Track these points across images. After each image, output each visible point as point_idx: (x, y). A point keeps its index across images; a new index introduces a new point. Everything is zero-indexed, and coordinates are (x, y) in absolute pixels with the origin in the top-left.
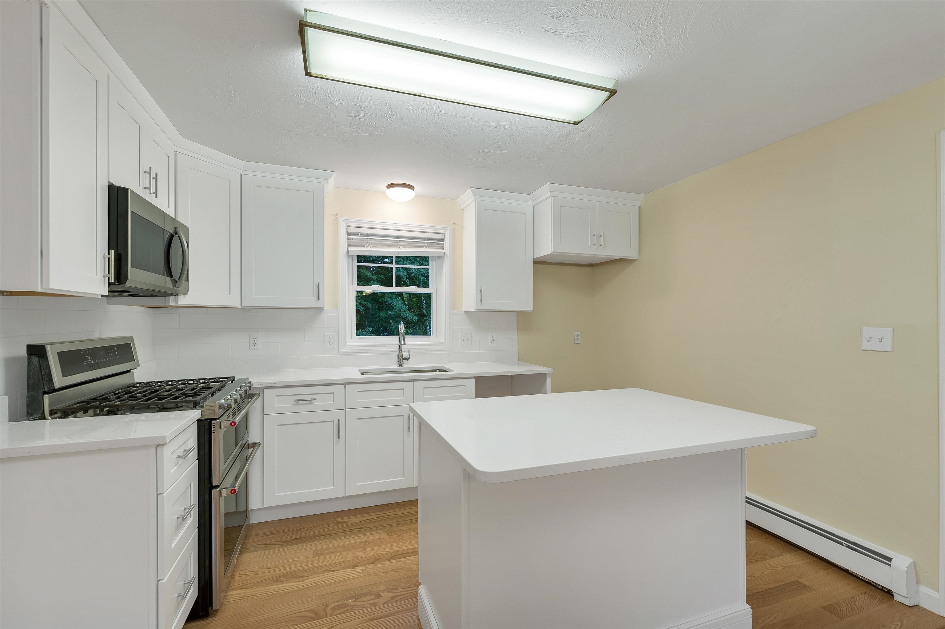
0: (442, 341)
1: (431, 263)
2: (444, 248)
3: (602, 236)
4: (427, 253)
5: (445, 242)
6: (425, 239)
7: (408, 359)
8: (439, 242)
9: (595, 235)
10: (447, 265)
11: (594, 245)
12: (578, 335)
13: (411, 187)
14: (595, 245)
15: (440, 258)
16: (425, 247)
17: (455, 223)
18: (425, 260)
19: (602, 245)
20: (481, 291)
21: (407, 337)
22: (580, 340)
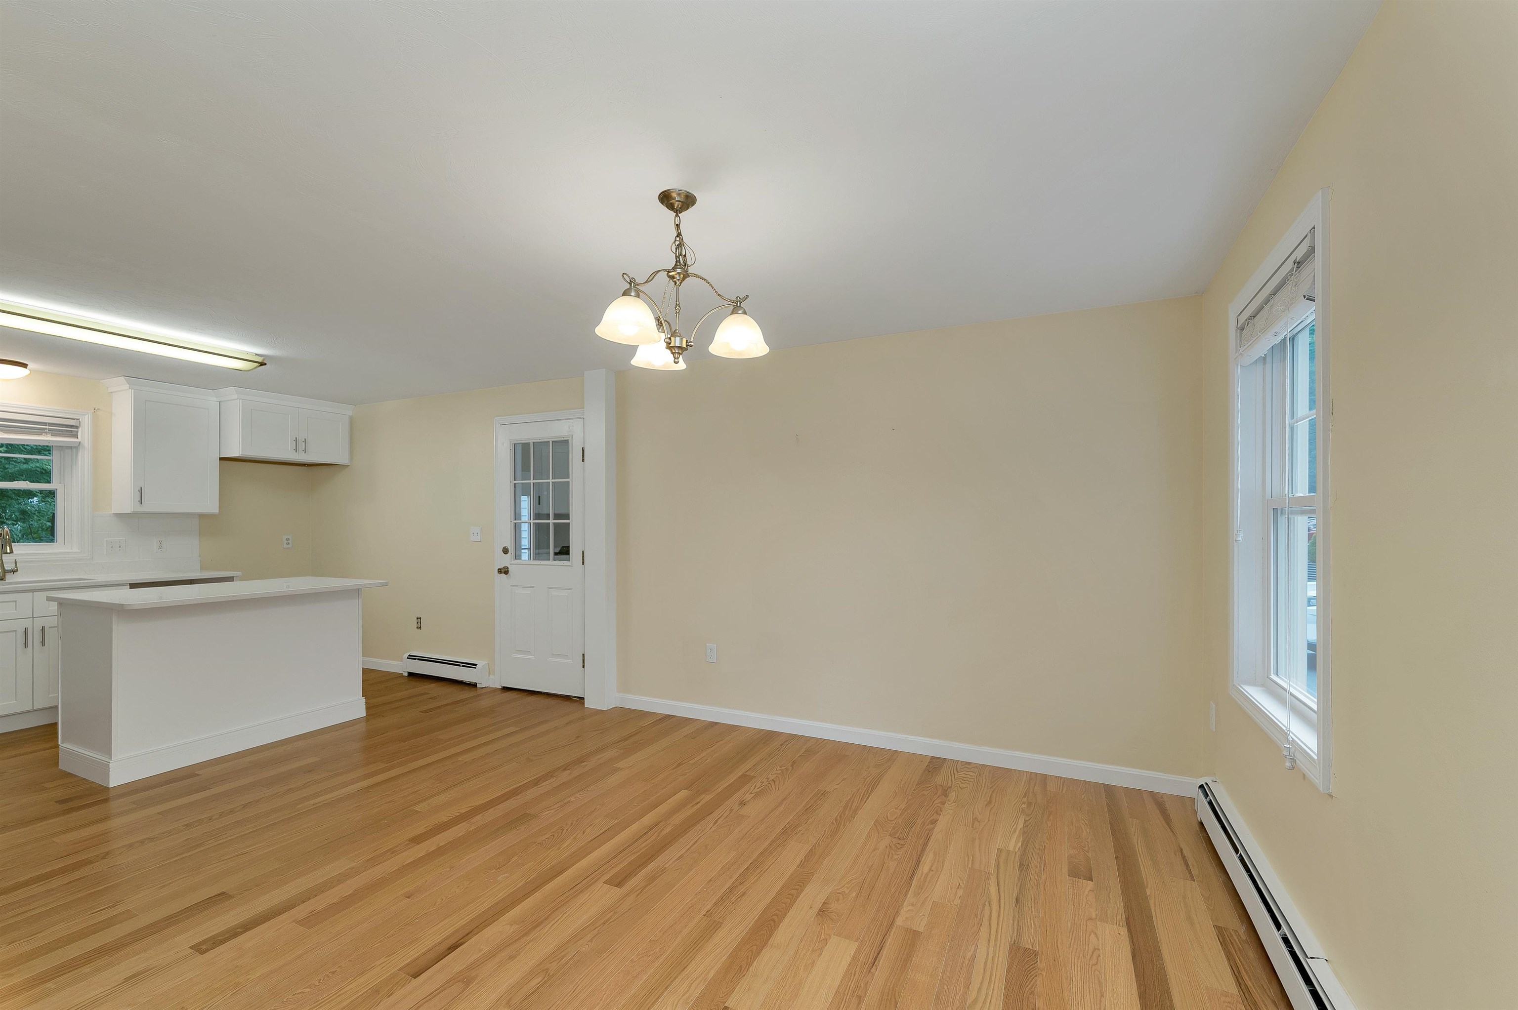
0: (75, 550)
1: (54, 452)
2: (79, 436)
3: (305, 441)
4: (49, 441)
5: (80, 430)
6: (45, 424)
7: (14, 571)
8: (71, 430)
9: (296, 440)
10: (84, 459)
11: (294, 450)
12: (288, 540)
13: (25, 366)
14: (296, 450)
15: (74, 449)
16: (44, 434)
17: (98, 409)
18: (45, 450)
19: (305, 451)
20: (141, 491)
21: (14, 545)
22: (291, 544)
